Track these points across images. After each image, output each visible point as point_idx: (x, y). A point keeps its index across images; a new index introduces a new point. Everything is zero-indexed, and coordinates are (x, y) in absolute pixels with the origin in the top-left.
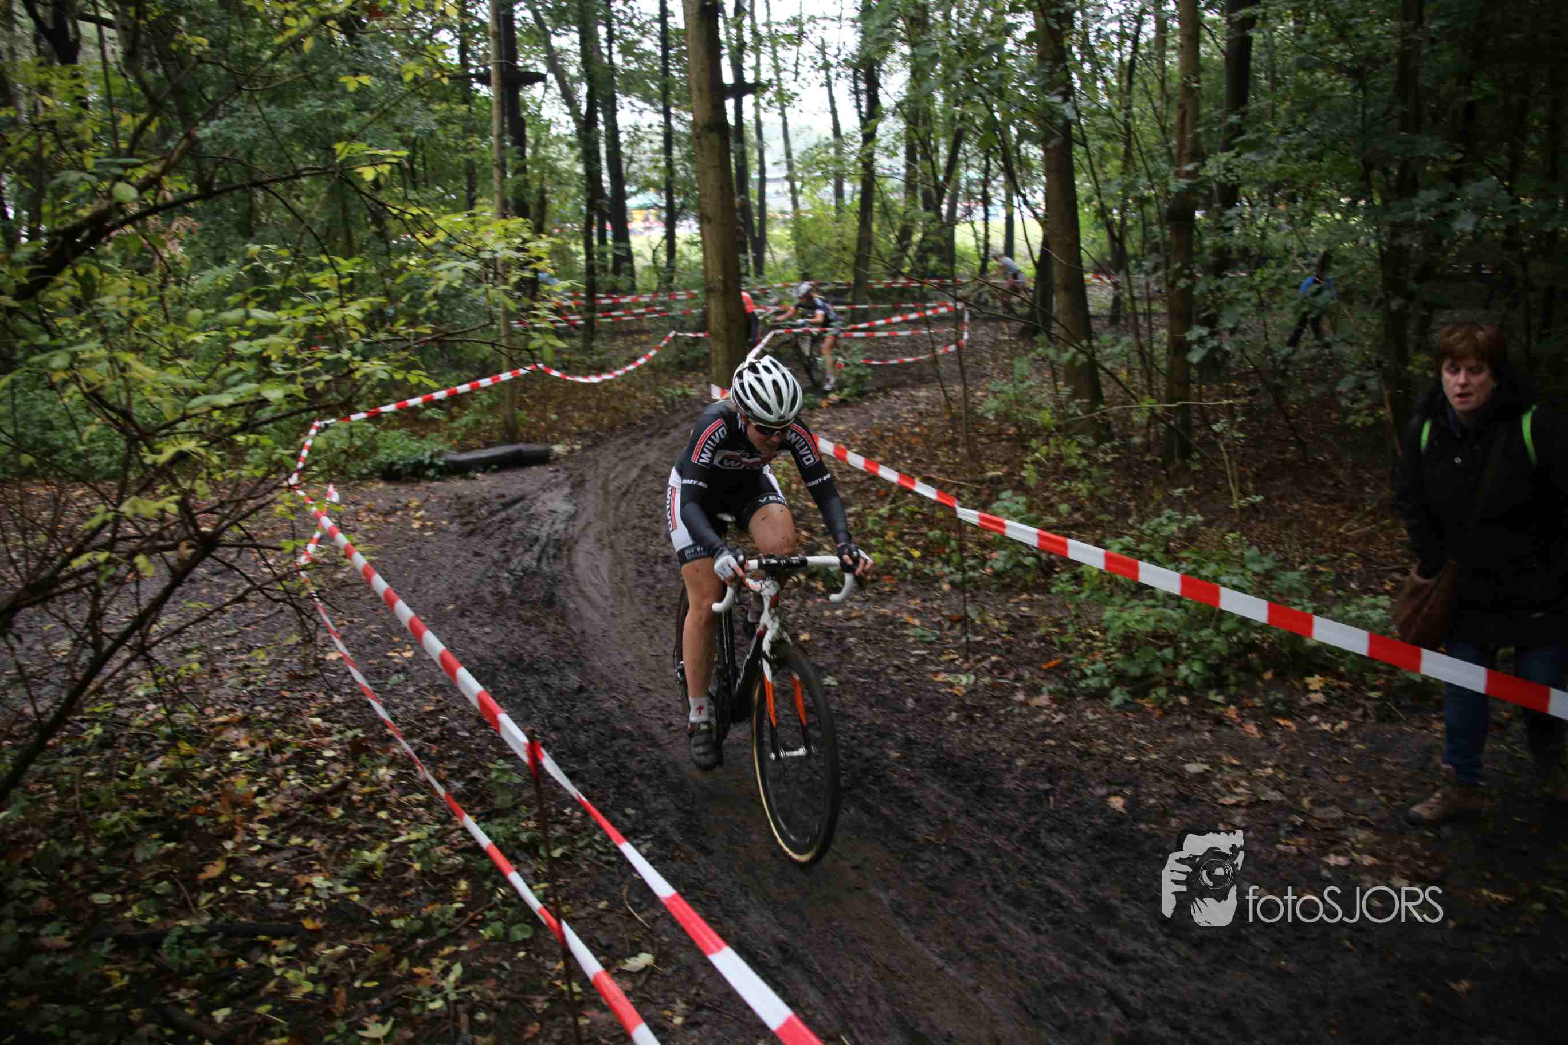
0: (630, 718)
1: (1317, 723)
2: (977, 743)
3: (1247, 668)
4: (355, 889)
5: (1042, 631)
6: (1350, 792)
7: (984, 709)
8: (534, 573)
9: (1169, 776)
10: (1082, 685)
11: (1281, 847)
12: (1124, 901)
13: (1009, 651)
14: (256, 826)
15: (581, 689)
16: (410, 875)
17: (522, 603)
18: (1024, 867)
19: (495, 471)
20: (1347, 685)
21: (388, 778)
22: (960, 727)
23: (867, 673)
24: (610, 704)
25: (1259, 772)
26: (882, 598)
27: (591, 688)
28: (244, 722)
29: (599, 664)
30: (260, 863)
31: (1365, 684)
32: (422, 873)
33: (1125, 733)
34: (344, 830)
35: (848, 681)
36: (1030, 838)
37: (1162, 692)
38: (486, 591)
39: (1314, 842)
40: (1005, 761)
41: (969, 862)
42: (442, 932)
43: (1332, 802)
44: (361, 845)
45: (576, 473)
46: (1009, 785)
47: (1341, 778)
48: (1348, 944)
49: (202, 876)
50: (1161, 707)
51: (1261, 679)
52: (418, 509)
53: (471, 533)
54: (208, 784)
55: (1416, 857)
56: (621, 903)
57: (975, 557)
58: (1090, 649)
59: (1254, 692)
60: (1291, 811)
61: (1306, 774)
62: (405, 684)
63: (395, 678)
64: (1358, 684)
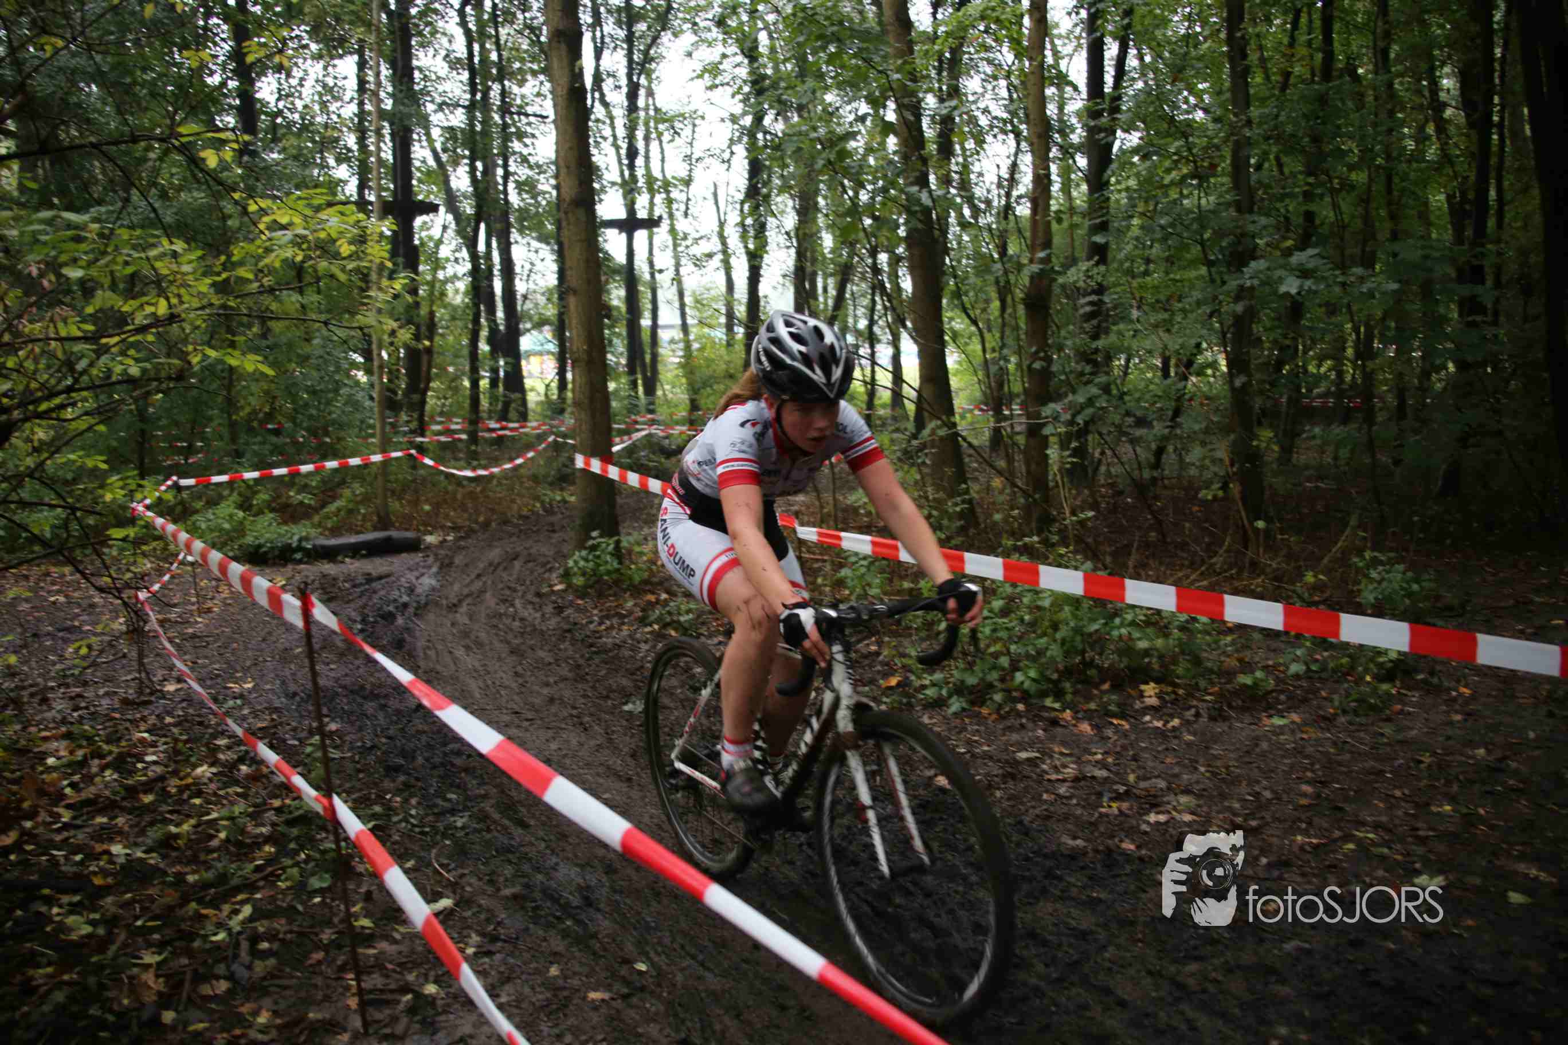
1: (1150, 722)
3: (1087, 682)
4: (154, 855)
6: (1176, 770)
9: (999, 762)
10: (921, 696)
11: (1103, 810)
14: (61, 810)
16: (215, 843)
19: (364, 556)
20: (1181, 692)
21: (207, 775)
25: (1090, 758)
28: (67, 737)
30: (59, 837)
31: (1198, 690)
32: (227, 840)
33: (960, 732)
34: (153, 811)
37: (998, 697)
39: (1136, 805)
42: (235, 881)
43: (1158, 777)
44: (166, 822)
45: (445, 558)
47: (1168, 760)
50: (998, 712)
51: (1098, 688)
56: (429, 864)
59: (1089, 698)
60: (1115, 783)
62: (240, 708)
63: (231, 703)
64: (1193, 690)
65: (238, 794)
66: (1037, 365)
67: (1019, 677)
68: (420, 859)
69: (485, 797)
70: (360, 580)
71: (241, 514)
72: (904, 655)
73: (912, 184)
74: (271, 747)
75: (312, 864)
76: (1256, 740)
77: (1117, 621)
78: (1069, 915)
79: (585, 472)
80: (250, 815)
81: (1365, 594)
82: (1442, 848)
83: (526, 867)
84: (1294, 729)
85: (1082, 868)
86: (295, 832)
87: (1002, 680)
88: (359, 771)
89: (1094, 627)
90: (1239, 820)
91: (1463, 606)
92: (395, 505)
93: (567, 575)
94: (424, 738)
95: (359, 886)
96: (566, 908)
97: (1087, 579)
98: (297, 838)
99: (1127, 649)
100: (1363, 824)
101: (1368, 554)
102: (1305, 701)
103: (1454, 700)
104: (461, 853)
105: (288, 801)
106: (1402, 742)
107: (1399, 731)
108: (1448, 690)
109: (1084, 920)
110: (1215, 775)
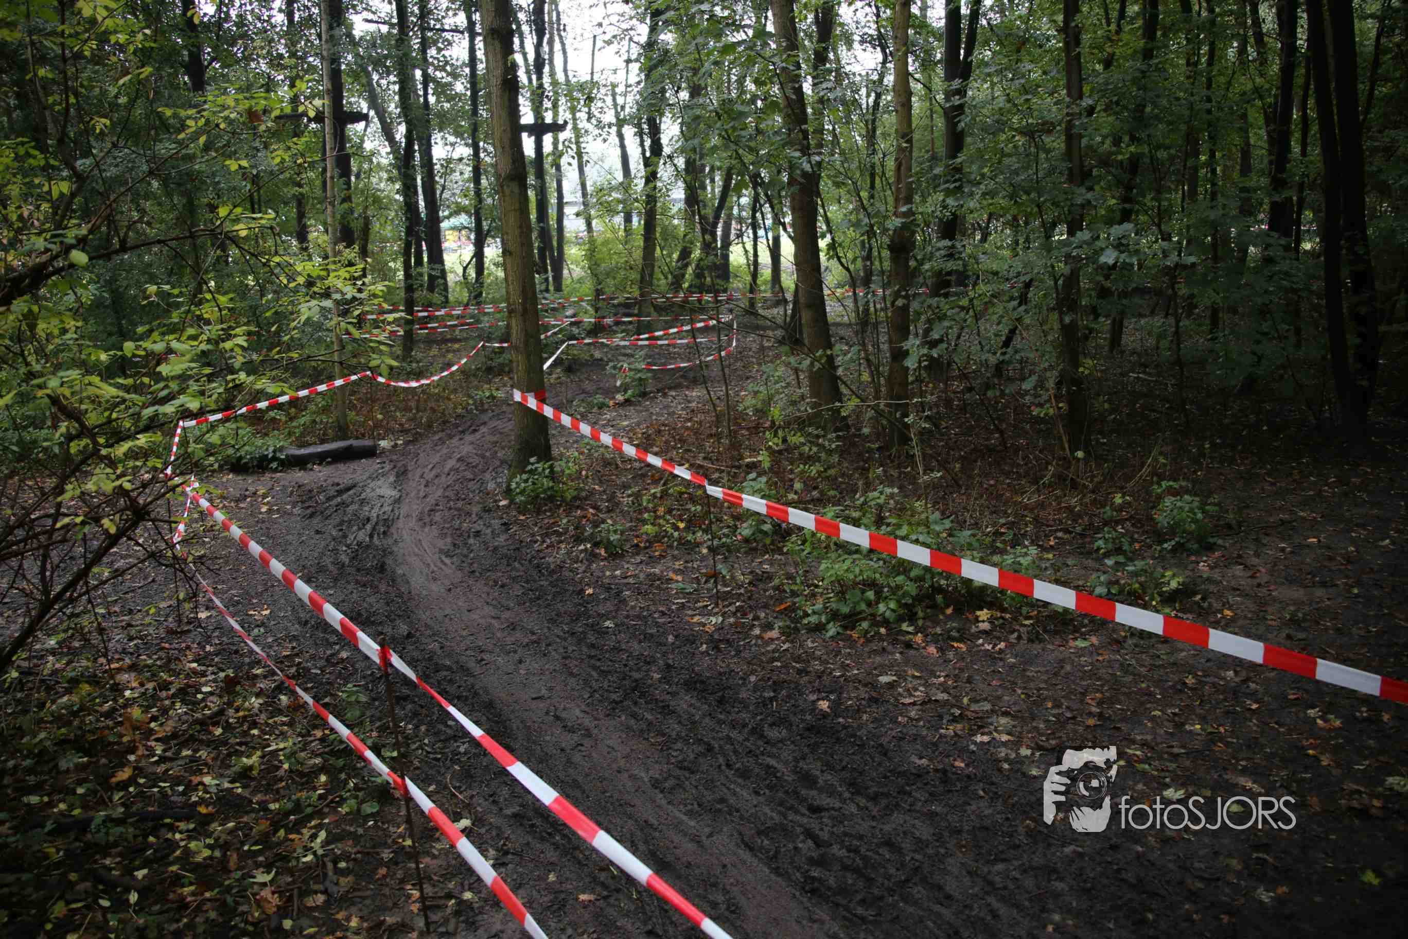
0: (449, 656)
1: (983, 645)
2: (721, 666)
3: (934, 606)
4: (238, 785)
5: (776, 582)
6: (1000, 692)
7: (728, 641)
8: (368, 547)
9: (866, 685)
10: (805, 621)
11: (942, 731)
12: (822, 771)
13: (750, 598)
14: (153, 744)
15: (409, 635)
16: (281, 773)
17: (358, 570)
18: (750, 752)
19: (329, 463)
20: (1008, 616)
21: (257, 705)
22: (709, 655)
23: (638, 617)
24: (434, 646)
25: (935, 680)
26: (652, 561)
27: (418, 634)
28: (133, 668)
29: (424, 616)
30: (160, 769)
31: (1021, 614)
32: (291, 771)
33: (836, 656)
34: (225, 743)
35: (623, 624)
36: (757, 732)
37: (865, 625)
38: (327, 561)
39: (967, 727)
40: (741, 678)
41: (710, 749)
42: (309, 810)
43: (986, 699)
44: (240, 754)
45: (399, 465)
46: (743, 695)
47: (994, 683)
48: (981, 793)
49: (114, 780)
50: (865, 636)
51: (943, 613)
52: (264, 496)
53: (312, 516)
54: (109, 715)
55: (1042, 735)
56: (446, 787)
57: (729, 527)
58: (813, 595)
59: (936, 623)
60: (953, 706)
61: (969, 681)
62: (265, 636)
63: (256, 631)
64: (1017, 615)
67: (882, 607)
68: (438, 783)
72: (790, 581)
73: (795, 151)
75: (361, 793)
76: (1062, 661)
78: (914, 826)
79: (522, 406)
81: (1161, 518)
82: (1188, 763)
84: (1092, 651)
85: (926, 784)
86: (341, 762)
87: (870, 605)
91: (1240, 524)
93: (508, 492)
95: (400, 808)
98: (343, 768)
100: (1133, 742)
101: (1165, 483)
105: (327, 732)
106: (1174, 664)
108: (1215, 613)
110: (1028, 696)
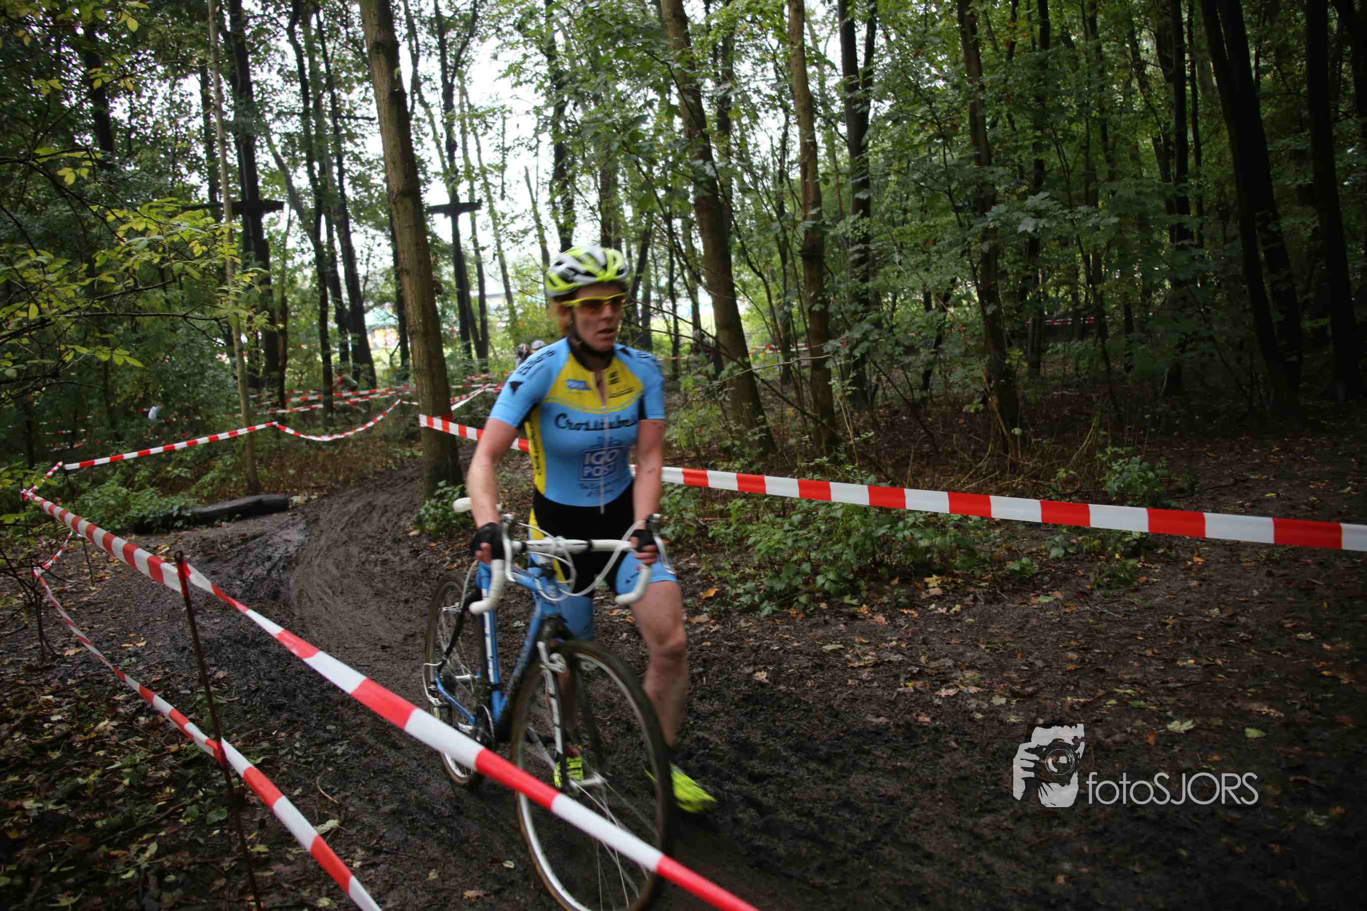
1: (936, 609)
3: (879, 579)
4: (65, 806)
5: (703, 570)
6: (961, 649)
9: (808, 655)
10: (737, 602)
11: (900, 689)
16: (120, 789)
19: (238, 519)
20: (960, 580)
21: (110, 728)
22: (629, 642)
25: (886, 645)
31: (974, 579)
32: (131, 786)
33: (773, 632)
34: (61, 766)
37: (803, 599)
39: (928, 683)
42: (140, 823)
43: (946, 656)
44: (76, 774)
45: (311, 515)
47: (953, 642)
50: (804, 612)
51: (889, 584)
56: (315, 790)
58: (744, 578)
59: (881, 593)
60: (909, 665)
61: (925, 642)
62: (136, 665)
63: (127, 661)
64: (970, 579)
65: (138, 743)
66: (817, 308)
67: (820, 580)
68: (306, 786)
69: (361, 725)
70: (237, 540)
71: (125, 491)
72: (719, 569)
73: (697, 158)
74: (166, 698)
75: (209, 801)
76: (1027, 616)
77: (901, 524)
78: (878, 783)
79: (430, 430)
80: (150, 761)
81: (1109, 483)
82: (1188, 696)
83: (402, 785)
84: (1057, 605)
85: (887, 742)
86: (192, 772)
87: (806, 583)
88: (246, 712)
89: (881, 531)
90: (1017, 688)
91: (1192, 486)
92: (263, 472)
93: (420, 522)
94: (303, 679)
95: (253, 815)
96: (439, 817)
97: (871, 491)
98: (194, 778)
99: (910, 548)
100: (1121, 682)
101: (1109, 450)
102: (1066, 579)
103: (1190, 569)
104: (343, 777)
105: (184, 746)
106: (1151, 608)
107: (1146, 599)
108: (1185, 560)
109: (891, 786)
110: (994, 650)
